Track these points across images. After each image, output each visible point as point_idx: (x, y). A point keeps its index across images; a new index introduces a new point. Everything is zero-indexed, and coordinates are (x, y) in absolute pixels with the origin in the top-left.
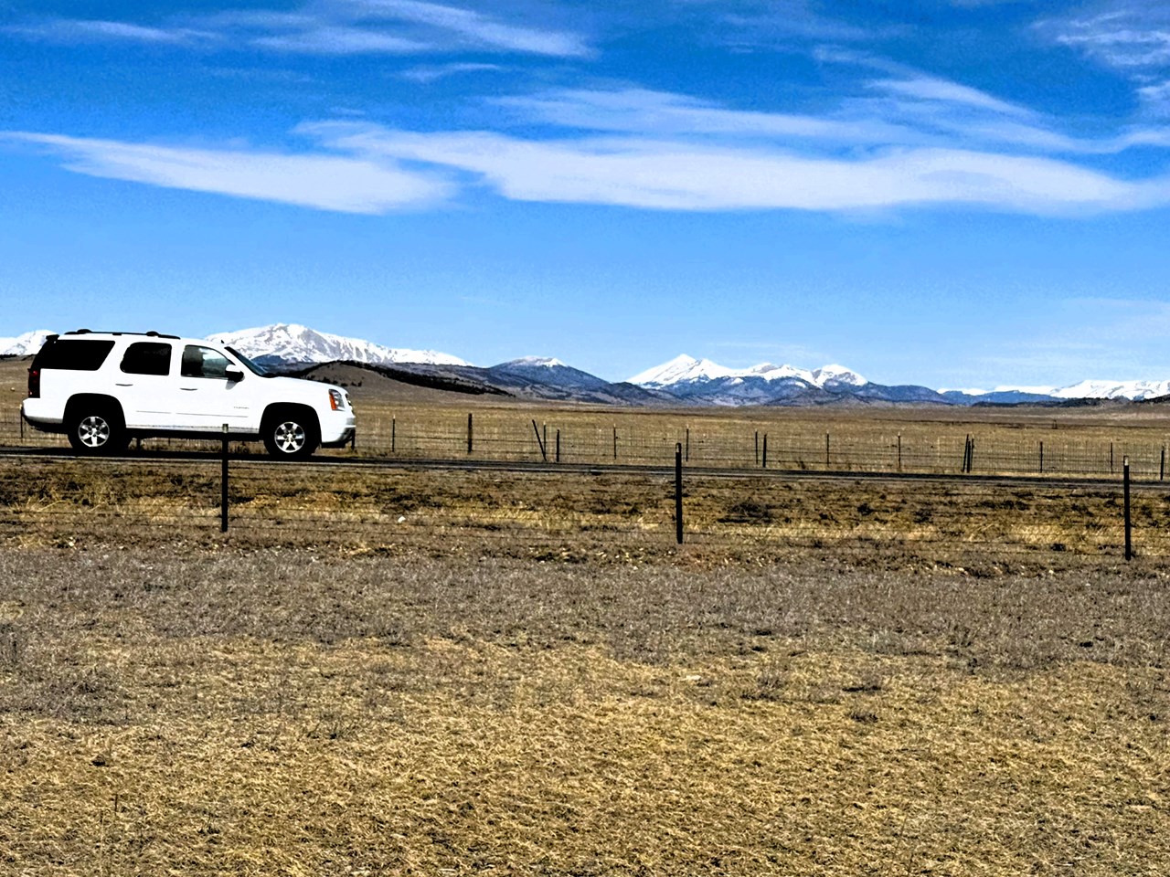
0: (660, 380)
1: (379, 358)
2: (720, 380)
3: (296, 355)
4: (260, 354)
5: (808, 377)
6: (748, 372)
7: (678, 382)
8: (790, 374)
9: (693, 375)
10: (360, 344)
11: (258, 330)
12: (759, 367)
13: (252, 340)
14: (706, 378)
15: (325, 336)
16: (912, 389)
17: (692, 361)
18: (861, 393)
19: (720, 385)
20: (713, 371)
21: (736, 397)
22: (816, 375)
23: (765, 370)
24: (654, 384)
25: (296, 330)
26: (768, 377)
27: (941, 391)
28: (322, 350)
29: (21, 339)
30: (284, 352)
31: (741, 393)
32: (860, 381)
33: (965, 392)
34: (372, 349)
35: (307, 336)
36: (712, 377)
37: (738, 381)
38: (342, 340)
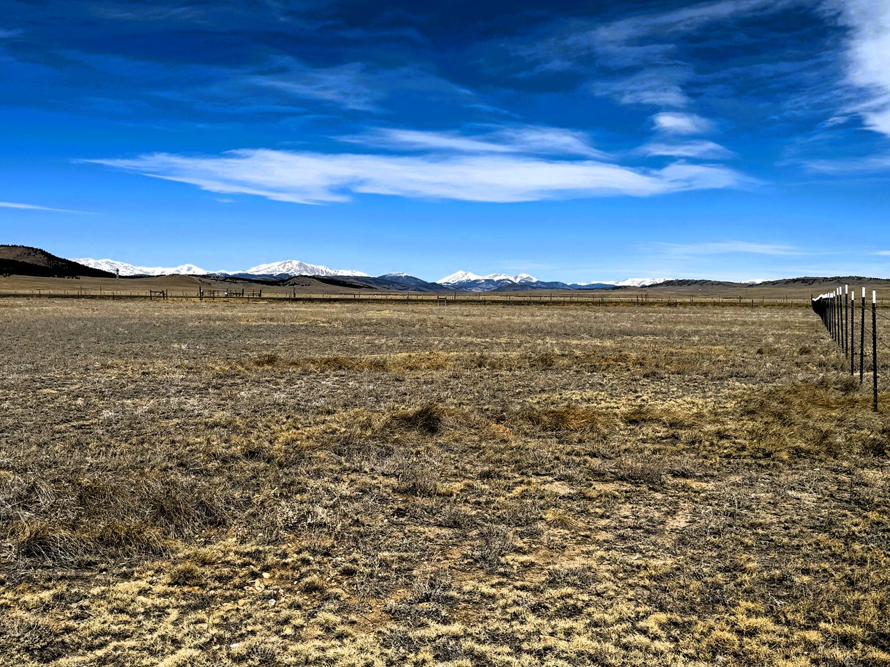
0: (450, 281)
1: (331, 274)
2: (476, 281)
3: (295, 273)
4: (280, 273)
5: (512, 279)
6: (487, 278)
7: (458, 282)
8: (505, 278)
9: (465, 279)
10: (322, 268)
11: (279, 263)
12: (492, 275)
13: (277, 267)
14: (470, 280)
15: (308, 265)
16: (556, 283)
17: (464, 273)
18: (534, 285)
19: (474, 283)
20: (473, 277)
21: (481, 288)
22: (516, 278)
23: (495, 276)
24: (448, 283)
25: (295, 263)
26: (495, 279)
27: (568, 284)
28: (306, 271)
29: (179, 268)
30: (290, 272)
31: (484, 286)
32: (535, 280)
33: (579, 284)
34: (328, 270)
35: (300, 265)
36: (472, 280)
37: (483, 281)
38: (315, 267)
